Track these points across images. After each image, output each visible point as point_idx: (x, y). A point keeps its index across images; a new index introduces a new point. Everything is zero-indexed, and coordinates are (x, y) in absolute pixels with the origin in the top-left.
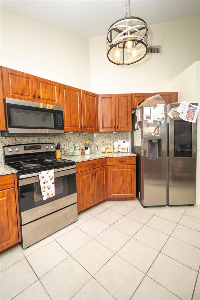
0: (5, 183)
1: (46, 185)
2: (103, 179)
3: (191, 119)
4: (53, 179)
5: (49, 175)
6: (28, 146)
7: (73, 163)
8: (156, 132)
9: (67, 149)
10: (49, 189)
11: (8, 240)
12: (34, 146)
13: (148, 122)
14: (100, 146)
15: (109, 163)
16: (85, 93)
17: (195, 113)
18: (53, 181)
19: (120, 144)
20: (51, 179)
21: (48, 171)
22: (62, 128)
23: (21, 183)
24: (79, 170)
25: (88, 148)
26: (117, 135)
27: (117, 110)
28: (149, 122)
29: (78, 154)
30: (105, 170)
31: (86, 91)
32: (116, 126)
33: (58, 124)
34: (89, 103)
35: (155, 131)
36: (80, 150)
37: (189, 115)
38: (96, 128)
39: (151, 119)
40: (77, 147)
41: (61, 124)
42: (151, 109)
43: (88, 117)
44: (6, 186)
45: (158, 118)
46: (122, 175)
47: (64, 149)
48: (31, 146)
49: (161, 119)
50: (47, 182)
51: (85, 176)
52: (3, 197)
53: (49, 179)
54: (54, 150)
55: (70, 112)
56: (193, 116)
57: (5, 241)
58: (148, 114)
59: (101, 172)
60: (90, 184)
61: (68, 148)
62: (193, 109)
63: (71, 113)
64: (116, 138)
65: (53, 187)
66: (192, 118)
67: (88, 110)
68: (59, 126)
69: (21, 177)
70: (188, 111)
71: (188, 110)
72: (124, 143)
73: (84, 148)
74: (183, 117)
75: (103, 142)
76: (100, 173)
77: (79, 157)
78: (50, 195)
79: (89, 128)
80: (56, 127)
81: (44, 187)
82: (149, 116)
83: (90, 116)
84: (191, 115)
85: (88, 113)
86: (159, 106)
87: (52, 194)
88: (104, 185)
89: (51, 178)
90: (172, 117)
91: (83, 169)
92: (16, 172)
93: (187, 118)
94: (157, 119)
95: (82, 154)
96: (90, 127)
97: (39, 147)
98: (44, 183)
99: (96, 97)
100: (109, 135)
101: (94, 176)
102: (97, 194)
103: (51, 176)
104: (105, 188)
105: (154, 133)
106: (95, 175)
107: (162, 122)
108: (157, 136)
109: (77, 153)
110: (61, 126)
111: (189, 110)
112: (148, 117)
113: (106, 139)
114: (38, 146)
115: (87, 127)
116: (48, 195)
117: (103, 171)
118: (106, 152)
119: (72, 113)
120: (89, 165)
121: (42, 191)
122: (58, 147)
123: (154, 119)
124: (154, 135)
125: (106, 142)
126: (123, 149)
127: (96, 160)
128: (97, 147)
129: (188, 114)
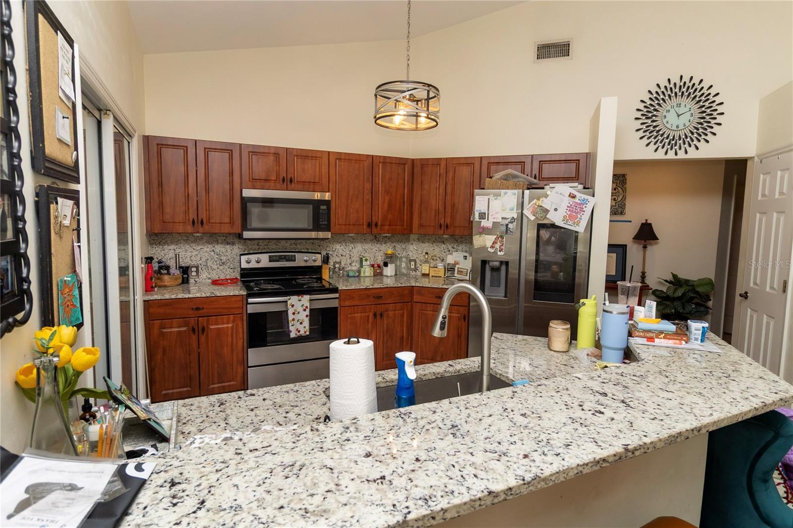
0: (231, 306)
2: (402, 326)
3: (574, 223)
6: (276, 256)
7: (335, 290)
8: (497, 246)
9: (348, 262)
11: (230, 381)
12: (285, 256)
13: (482, 225)
14: (421, 261)
15: (416, 298)
16: (382, 160)
17: (584, 211)
19: (457, 259)
22: (327, 228)
23: (251, 309)
24: (347, 303)
25: (389, 265)
26: (457, 241)
27: (449, 191)
28: (485, 225)
29: (367, 274)
30: (407, 310)
31: (384, 157)
33: (321, 223)
34: (390, 179)
35: (495, 243)
36: (373, 266)
37: (570, 216)
38: (403, 225)
39: (488, 220)
40: (366, 260)
41: (326, 223)
42: (489, 199)
43: (386, 205)
44: (232, 311)
45: (502, 218)
47: (340, 263)
48: (280, 256)
49: (509, 220)
51: (359, 315)
52: (227, 323)
54: (319, 263)
55: (348, 199)
56: (579, 216)
57: (227, 382)
58: (484, 209)
59: (397, 312)
60: (370, 331)
61: (349, 261)
62: (579, 202)
63: (350, 201)
64: (455, 247)
66: (576, 221)
67: (387, 192)
68: (322, 226)
69: (250, 300)
70: (568, 207)
71: (569, 205)
72: (466, 259)
73: (382, 264)
74: (556, 218)
75: (427, 253)
76: (395, 314)
77: (367, 280)
79: (387, 227)
80: (317, 227)
82: (485, 213)
83: (390, 206)
84: (574, 214)
85: (387, 198)
86: (506, 193)
88: (403, 337)
90: (532, 218)
91: (357, 303)
92: (246, 294)
93: (565, 222)
94: (500, 220)
95: (374, 275)
96: (390, 225)
97: (294, 259)
99: (407, 165)
100: (440, 240)
101: (378, 317)
102: (385, 352)
104: (404, 344)
105: (492, 247)
106: (381, 315)
107: (510, 226)
108: (499, 253)
109: (364, 272)
110: (325, 226)
111: (571, 203)
112: (482, 216)
113: (433, 248)
114: (292, 255)
115: (381, 225)
117: (401, 312)
118: (430, 275)
119: (352, 200)
120: (368, 296)
122: (326, 260)
123: (495, 221)
124: (492, 250)
125: (435, 253)
126: (462, 272)
128: (415, 261)
129: (569, 213)
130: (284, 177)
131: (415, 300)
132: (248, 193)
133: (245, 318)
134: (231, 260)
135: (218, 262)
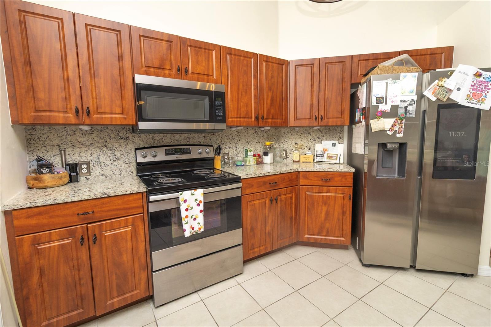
0: (130, 206)
1: (189, 213)
2: (291, 208)
3: (479, 101)
4: (202, 205)
5: (194, 197)
6: (172, 149)
7: (237, 180)
8: (396, 128)
9: (234, 154)
10: (195, 219)
11: (133, 291)
12: (181, 149)
13: (379, 109)
14: (291, 150)
15: (302, 181)
16: (265, 59)
17: (489, 89)
18: (202, 207)
19: (326, 147)
20: (199, 205)
21: (193, 191)
22: (223, 120)
23: (153, 208)
24: (248, 191)
25: (269, 154)
26: (321, 132)
27: (322, 87)
28: (383, 109)
29: (252, 163)
30: (295, 193)
31: (267, 56)
32: (320, 116)
33: (217, 114)
34: (272, 77)
35: (393, 125)
36: (254, 155)
37: (474, 94)
38: (282, 119)
39: (386, 104)
40: (250, 151)
41: (222, 114)
42: (387, 83)
43: (269, 101)
44: (131, 211)
45: (401, 101)
46: (325, 204)
47: (228, 154)
48: (176, 149)
49: (408, 103)
50: (192, 208)
51: (258, 202)
52: (126, 227)
53: (194, 204)
54: (211, 155)
55: (238, 94)
56: (484, 94)
57: (129, 292)
58: (382, 94)
59: (288, 196)
60: (267, 214)
61: (235, 152)
62: (484, 80)
63: (240, 95)
64: (320, 137)
65: (201, 218)
66: (480, 99)
67: (270, 89)
68: (218, 118)
69: (152, 198)
70: (472, 86)
71: (473, 84)
72: (334, 146)
73: (261, 154)
74: (460, 98)
75: (296, 143)
76: (286, 197)
77: (252, 167)
78: (196, 229)
79: (270, 120)
80: (213, 119)
81: (187, 217)
82: (383, 98)
83: (272, 100)
84: (478, 92)
85: (270, 94)
86: (405, 77)
87: (200, 229)
88: (291, 218)
89: (198, 202)
90: (434, 99)
91: (255, 190)
92: (145, 190)
93: (468, 101)
94: (398, 103)
95: (257, 164)
96: (272, 119)
97: (188, 151)
98: (187, 210)
99: (284, 66)
100: (307, 132)
101: (274, 202)
102: (279, 233)
103: (199, 200)
104: (293, 223)
105: (391, 130)
106: (276, 200)
107: (410, 108)
108: (398, 135)
109: (249, 162)
110: (221, 118)
111: (475, 82)
112: (380, 100)
113: (301, 139)
114: (187, 148)
115: (266, 119)
116: (193, 228)
117: (291, 195)
118: (301, 161)
119: (242, 95)
120: (265, 183)
121: (184, 222)
122: (218, 151)
123: (393, 104)
124: (390, 133)
125: (302, 143)
126: (332, 157)
127: (279, 176)
128: (286, 151)
129: (472, 92)
130: (179, 66)
131: (301, 183)
132: (141, 79)
133: (146, 218)
134: (126, 155)
135: (111, 158)
